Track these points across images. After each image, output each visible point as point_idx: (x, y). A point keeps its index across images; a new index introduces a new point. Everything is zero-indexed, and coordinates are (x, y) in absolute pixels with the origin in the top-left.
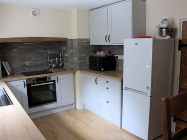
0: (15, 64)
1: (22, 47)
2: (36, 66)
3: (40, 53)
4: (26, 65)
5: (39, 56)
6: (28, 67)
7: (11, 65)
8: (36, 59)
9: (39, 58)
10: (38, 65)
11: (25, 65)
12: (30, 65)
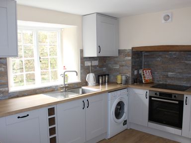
0: (158, 74)
1: (167, 56)
2: (179, 79)
3: (187, 64)
4: (169, 76)
5: (186, 69)
6: (171, 78)
7: (154, 74)
8: (181, 71)
9: (185, 70)
10: (183, 78)
11: (167, 75)
12: (173, 77)
